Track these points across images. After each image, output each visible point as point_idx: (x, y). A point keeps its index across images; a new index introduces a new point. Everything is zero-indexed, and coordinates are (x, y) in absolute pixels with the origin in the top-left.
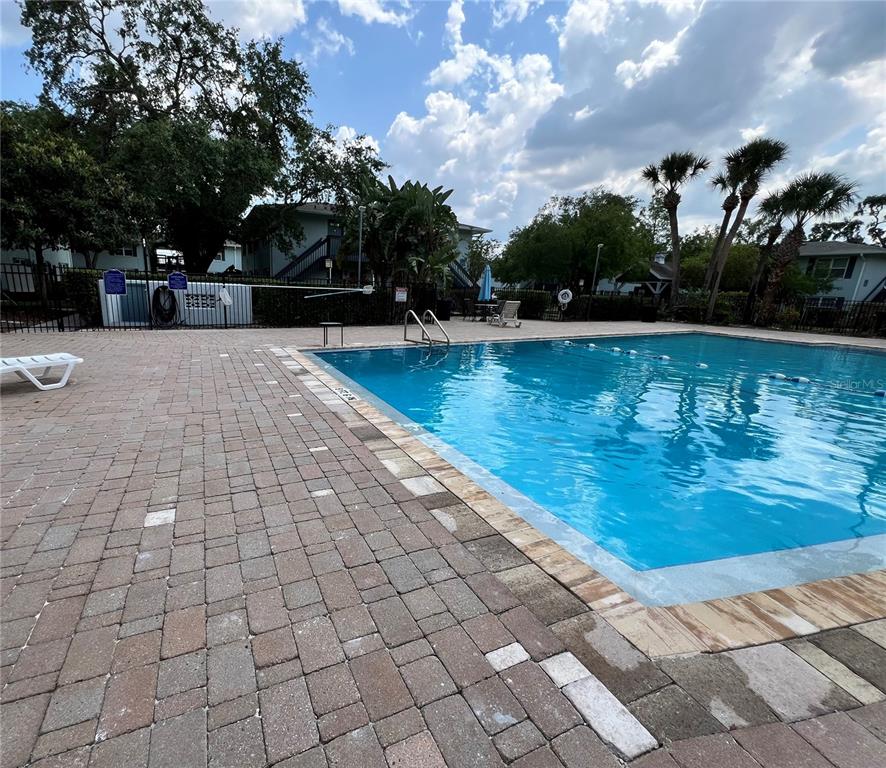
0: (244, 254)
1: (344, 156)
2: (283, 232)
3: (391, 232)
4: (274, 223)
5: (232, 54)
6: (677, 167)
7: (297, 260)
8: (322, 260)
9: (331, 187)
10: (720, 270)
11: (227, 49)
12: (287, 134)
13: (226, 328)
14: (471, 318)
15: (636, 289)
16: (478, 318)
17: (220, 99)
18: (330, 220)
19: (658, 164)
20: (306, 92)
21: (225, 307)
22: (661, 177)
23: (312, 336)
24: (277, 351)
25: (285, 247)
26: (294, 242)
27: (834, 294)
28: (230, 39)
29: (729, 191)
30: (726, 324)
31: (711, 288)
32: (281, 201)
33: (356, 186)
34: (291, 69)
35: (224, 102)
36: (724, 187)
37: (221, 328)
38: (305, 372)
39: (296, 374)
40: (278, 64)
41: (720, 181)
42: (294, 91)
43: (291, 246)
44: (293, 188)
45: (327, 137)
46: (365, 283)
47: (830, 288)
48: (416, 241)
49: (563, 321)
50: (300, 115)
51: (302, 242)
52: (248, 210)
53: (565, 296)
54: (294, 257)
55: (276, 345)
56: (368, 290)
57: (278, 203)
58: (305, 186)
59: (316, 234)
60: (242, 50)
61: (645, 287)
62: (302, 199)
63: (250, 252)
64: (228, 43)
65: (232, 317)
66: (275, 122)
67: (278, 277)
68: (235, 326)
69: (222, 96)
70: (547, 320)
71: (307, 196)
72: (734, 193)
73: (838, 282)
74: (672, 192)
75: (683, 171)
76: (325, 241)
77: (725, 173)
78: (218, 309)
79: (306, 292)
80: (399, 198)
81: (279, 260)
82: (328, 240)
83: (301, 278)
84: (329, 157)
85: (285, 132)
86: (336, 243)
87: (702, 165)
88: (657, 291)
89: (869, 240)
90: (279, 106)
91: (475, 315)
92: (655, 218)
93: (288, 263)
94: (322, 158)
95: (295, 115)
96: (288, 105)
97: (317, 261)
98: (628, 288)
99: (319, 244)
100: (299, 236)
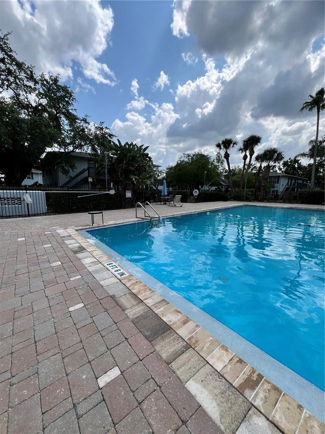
0: (43, 176)
1: (94, 130)
2: (64, 165)
3: (121, 165)
4: (59, 160)
5: (31, 78)
6: (227, 144)
7: (72, 179)
8: (86, 179)
9: (88, 144)
10: (246, 181)
11: (28, 75)
12: (64, 119)
13: (29, 216)
14: (159, 203)
15: (216, 189)
16: (162, 203)
17: (26, 100)
18: (89, 160)
19: (221, 142)
20: (73, 100)
21: (28, 204)
22: (222, 147)
23: (84, 218)
24: (61, 232)
25: (66, 172)
26: (70, 170)
27: (275, 189)
28: (30, 70)
29: (244, 153)
30: (250, 201)
31: (243, 188)
32: (62, 150)
33: (101, 145)
34: (65, 89)
35: (28, 101)
36: (242, 152)
37: (26, 216)
38: (82, 249)
39: (75, 252)
40: (58, 86)
41: (241, 149)
42: (66, 99)
43: (69, 171)
44: (69, 144)
45: (85, 121)
46: (110, 189)
47: (274, 187)
48: (133, 169)
49: (196, 202)
50: (70, 111)
51: (75, 170)
52: (44, 155)
53: (196, 193)
54: (71, 177)
55: (61, 227)
56: (112, 192)
57: (61, 151)
58: (75, 143)
59: (82, 166)
60: (37, 76)
61: (219, 188)
62: (74, 149)
63: (47, 175)
64: (29, 72)
65: (33, 210)
66: (57, 113)
67: (62, 187)
68: (35, 215)
69: (27, 98)
70: (190, 202)
71: (77, 148)
72: (245, 154)
73: (276, 185)
74: (226, 153)
75: (229, 145)
76: (86, 170)
77: (242, 147)
78: (23, 205)
79: (78, 194)
80: (124, 149)
81: (62, 179)
82: (88, 169)
83: (75, 187)
84: (86, 130)
85: (63, 118)
86: (92, 170)
87: (235, 143)
88: (223, 190)
89: (278, 171)
90: (59, 106)
91: (161, 202)
92: (218, 163)
93: (67, 180)
94: (83, 130)
95: (68, 111)
96: (64, 105)
97: (83, 179)
98: (214, 188)
99: (84, 171)
100: (73, 167)
